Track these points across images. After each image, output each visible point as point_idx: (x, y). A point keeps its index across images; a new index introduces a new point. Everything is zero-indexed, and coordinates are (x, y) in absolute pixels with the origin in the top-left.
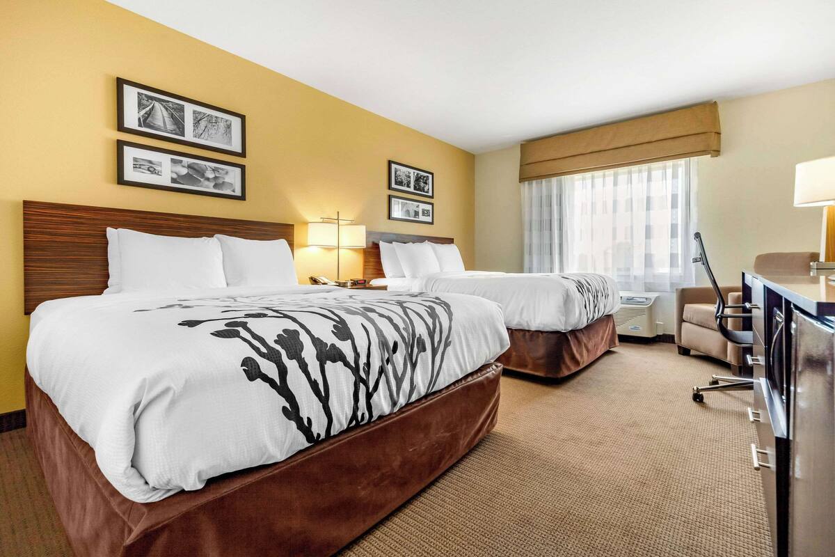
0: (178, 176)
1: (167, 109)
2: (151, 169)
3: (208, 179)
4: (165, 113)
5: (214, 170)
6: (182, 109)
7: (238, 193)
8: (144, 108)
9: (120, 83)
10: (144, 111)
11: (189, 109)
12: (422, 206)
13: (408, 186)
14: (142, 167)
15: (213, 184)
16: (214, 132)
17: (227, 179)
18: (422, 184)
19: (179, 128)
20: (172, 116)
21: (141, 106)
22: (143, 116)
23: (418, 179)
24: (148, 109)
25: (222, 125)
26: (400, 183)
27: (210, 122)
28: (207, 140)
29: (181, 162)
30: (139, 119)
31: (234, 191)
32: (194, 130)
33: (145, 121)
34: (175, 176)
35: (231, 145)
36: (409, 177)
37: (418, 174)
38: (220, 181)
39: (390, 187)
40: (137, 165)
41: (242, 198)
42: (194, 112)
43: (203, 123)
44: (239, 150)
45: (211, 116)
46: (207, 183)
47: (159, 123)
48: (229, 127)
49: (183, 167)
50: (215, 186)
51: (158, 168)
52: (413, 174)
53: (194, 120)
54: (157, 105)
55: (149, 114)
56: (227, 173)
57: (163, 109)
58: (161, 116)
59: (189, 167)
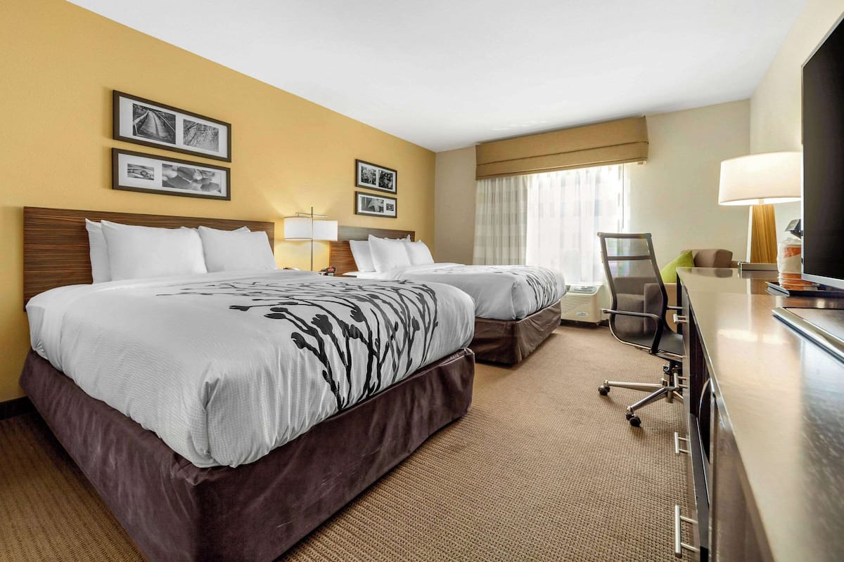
0: (168, 178)
1: (159, 118)
2: (143, 173)
3: (196, 181)
4: (158, 121)
5: (202, 172)
6: (173, 118)
7: (224, 194)
8: (138, 117)
9: (116, 96)
10: (138, 120)
11: (180, 119)
12: (387, 201)
13: (374, 183)
14: (135, 171)
15: (200, 185)
16: (202, 139)
17: (214, 180)
18: (386, 181)
19: (170, 135)
20: (164, 124)
21: (136, 114)
22: (137, 124)
23: (382, 177)
24: (142, 117)
25: (210, 132)
26: (366, 181)
27: (199, 129)
28: (195, 146)
29: (171, 166)
30: (134, 127)
31: (220, 191)
32: (184, 137)
33: (139, 129)
34: (165, 179)
35: (218, 151)
36: (375, 175)
37: (382, 172)
38: (208, 182)
39: (356, 185)
40: (131, 170)
41: (228, 198)
42: (185, 121)
43: (192, 131)
44: (224, 155)
45: (201, 125)
46: (195, 184)
47: (152, 130)
48: (216, 134)
49: (173, 170)
50: (203, 187)
51: (150, 172)
52: (378, 171)
53: (184, 128)
54: (151, 114)
55: (143, 122)
56: (213, 174)
57: (156, 118)
58: (154, 124)
59: (179, 170)
